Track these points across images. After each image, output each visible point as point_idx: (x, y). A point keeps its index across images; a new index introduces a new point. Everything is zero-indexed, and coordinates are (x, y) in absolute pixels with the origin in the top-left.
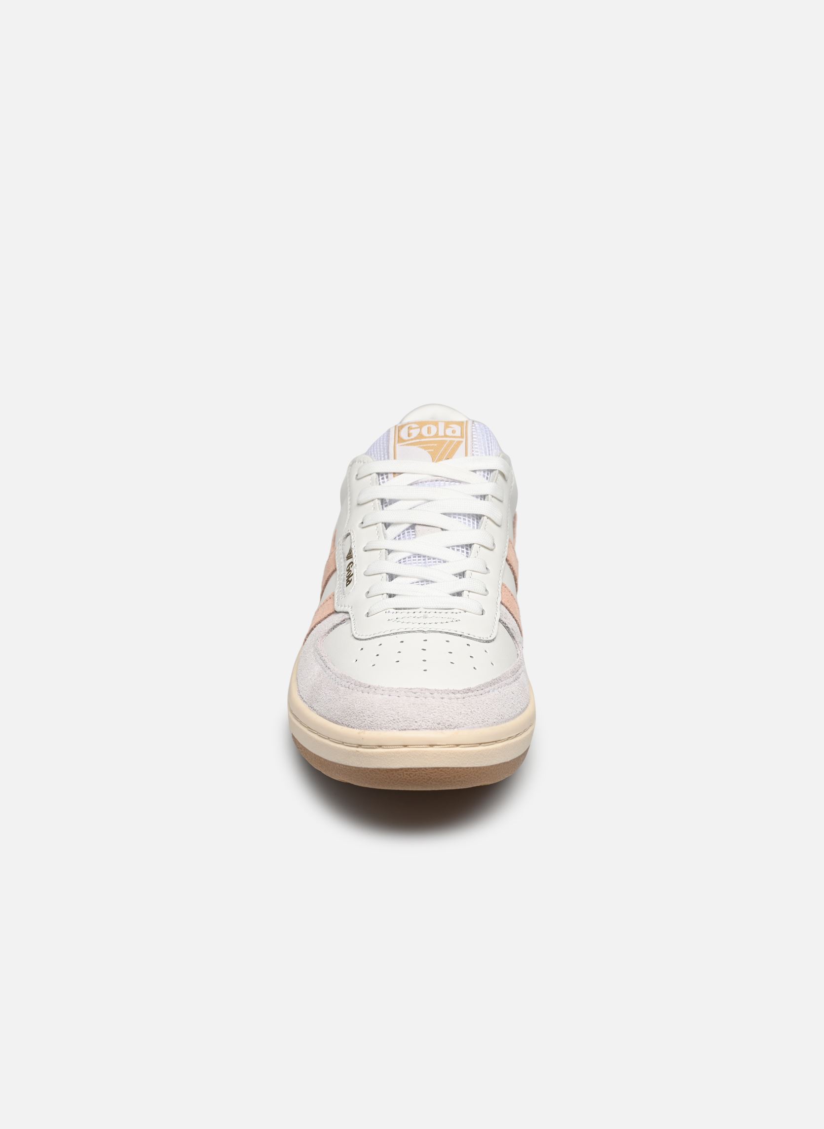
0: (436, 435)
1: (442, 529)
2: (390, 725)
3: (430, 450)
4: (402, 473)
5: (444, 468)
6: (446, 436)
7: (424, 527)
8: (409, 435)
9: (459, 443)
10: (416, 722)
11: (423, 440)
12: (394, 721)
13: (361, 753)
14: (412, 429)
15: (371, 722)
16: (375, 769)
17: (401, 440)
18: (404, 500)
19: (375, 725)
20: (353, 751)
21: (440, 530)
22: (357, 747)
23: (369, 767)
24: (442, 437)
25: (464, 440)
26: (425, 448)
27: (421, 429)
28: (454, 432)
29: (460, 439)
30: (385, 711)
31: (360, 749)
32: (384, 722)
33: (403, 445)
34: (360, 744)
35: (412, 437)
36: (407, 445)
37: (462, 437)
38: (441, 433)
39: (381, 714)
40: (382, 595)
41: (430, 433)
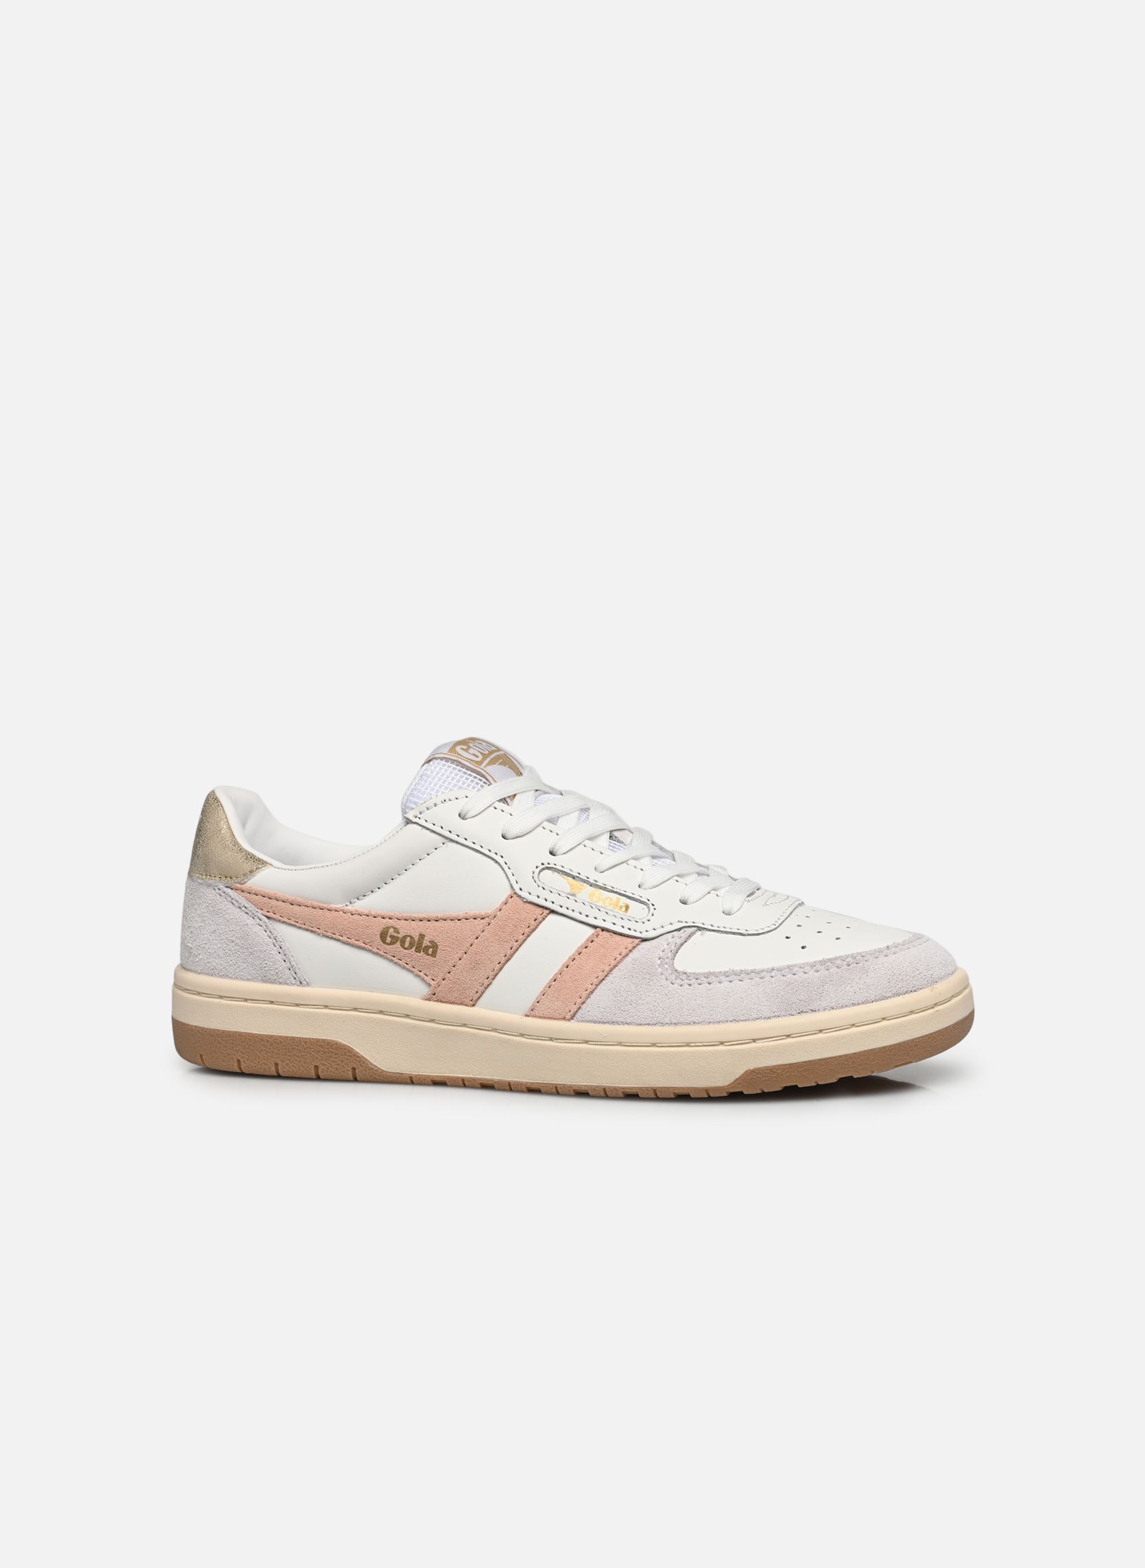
0: (490, 753)
2: (945, 971)
4: (515, 794)
12: (945, 966)
13: (942, 1012)
15: (931, 975)
16: (955, 1024)
20: (931, 1014)
22: (933, 1008)
32: (940, 971)
34: (936, 1002)
40: (709, 893)
41: (478, 757)
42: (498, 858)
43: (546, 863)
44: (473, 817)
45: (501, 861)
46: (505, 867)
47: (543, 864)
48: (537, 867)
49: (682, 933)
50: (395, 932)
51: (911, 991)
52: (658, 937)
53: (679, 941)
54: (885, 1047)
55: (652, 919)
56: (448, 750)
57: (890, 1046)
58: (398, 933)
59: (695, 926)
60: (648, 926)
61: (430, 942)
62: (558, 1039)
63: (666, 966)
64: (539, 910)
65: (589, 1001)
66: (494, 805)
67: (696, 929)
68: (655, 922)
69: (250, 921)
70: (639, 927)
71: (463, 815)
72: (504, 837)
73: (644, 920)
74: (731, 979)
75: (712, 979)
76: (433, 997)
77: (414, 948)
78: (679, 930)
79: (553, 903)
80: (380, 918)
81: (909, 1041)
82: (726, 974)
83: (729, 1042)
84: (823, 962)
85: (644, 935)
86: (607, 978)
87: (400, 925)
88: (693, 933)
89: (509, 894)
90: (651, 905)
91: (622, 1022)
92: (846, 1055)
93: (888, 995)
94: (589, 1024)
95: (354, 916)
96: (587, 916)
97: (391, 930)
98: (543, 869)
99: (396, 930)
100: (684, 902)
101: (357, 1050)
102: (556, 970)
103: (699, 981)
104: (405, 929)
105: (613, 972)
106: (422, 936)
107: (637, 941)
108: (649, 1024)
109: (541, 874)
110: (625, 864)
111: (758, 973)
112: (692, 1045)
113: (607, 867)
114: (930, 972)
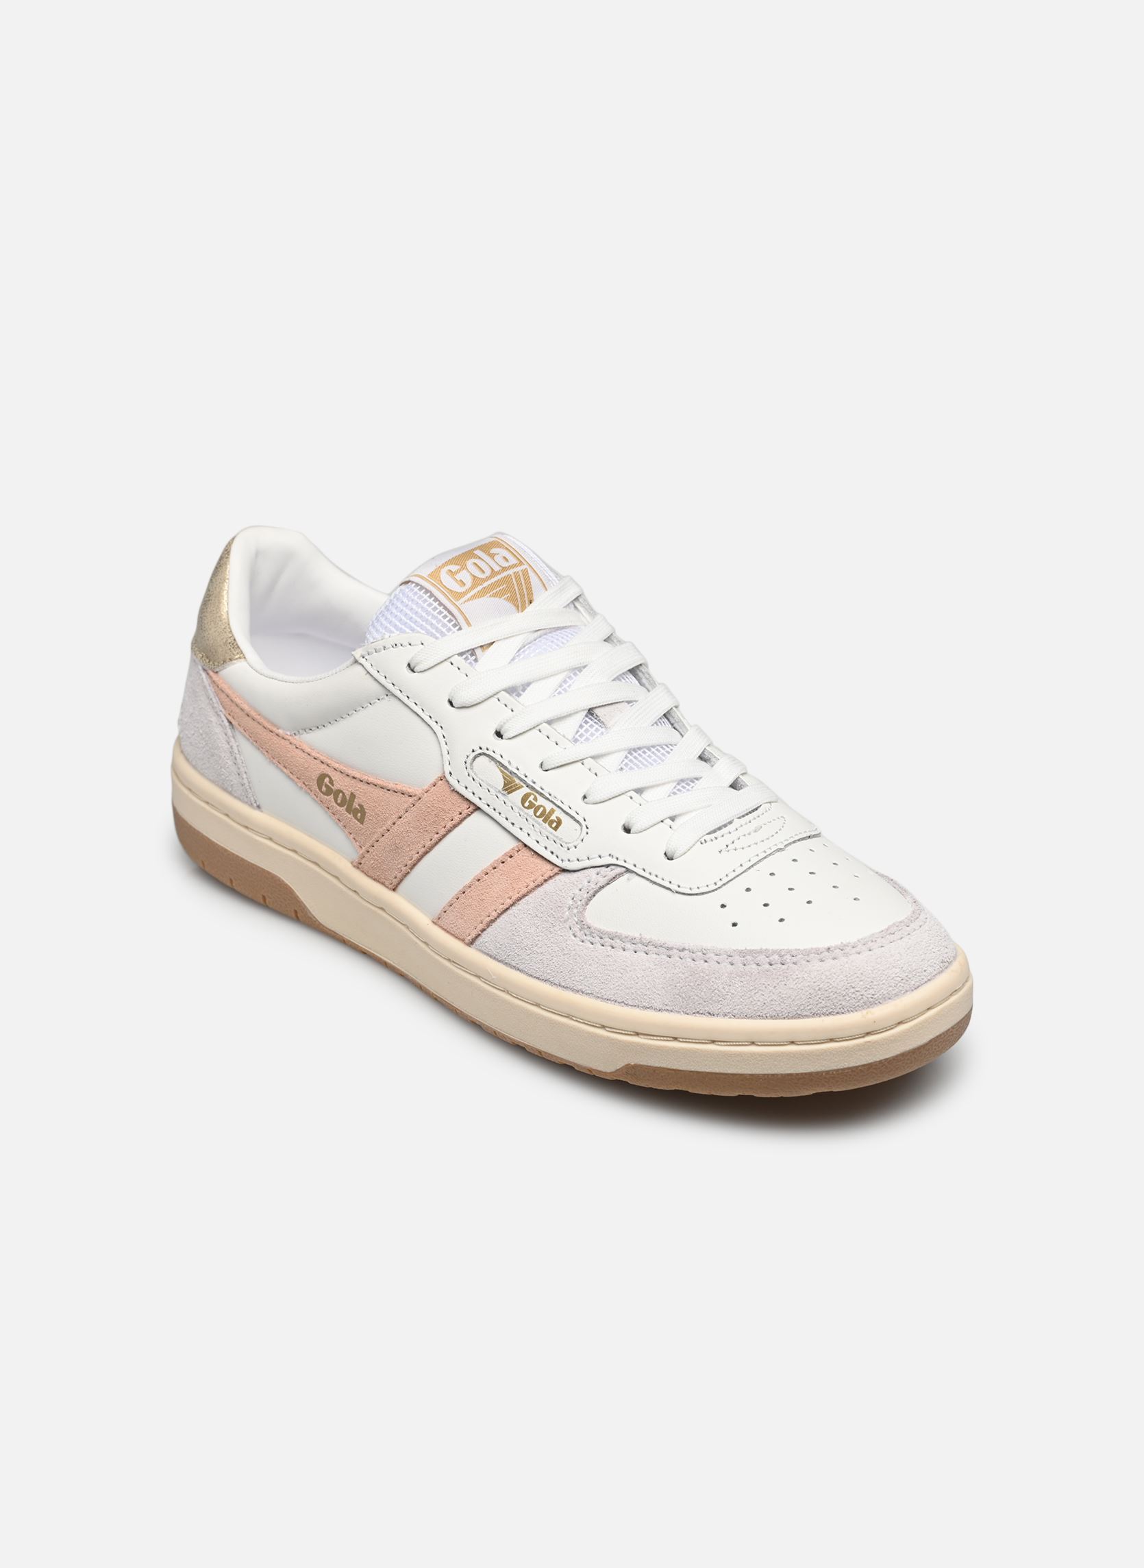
0: (494, 573)
1: (629, 702)
2: (901, 988)
3: (506, 596)
4: (494, 642)
5: (538, 615)
6: (503, 569)
7: (607, 708)
8: (460, 583)
9: (525, 573)
10: (925, 971)
11: (483, 585)
12: (904, 981)
13: (876, 1042)
14: (455, 573)
15: (873, 995)
16: (897, 1056)
17: (456, 595)
18: (537, 680)
19: (880, 997)
20: (858, 1045)
21: (626, 704)
22: (863, 1037)
23: (887, 1057)
24: (502, 572)
25: (527, 567)
27: (466, 571)
28: (504, 558)
29: (522, 567)
30: (885, 973)
31: (868, 1039)
32: (891, 989)
33: (466, 602)
34: (868, 1031)
36: (470, 599)
37: (520, 564)
39: (882, 979)
40: (662, 821)
41: (483, 572)
42: (436, 728)
43: (484, 748)
44: (421, 672)
45: (439, 732)
46: (442, 741)
47: (481, 748)
48: (473, 751)
49: (610, 873)
50: (330, 782)
51: (838, 1013)
52: (578, 871)
53: (602, 881)
54: (791, 1075)
55: (580, 845)
56: (429, 572)
57: (797, 1074)
58: (333, 785)
59: (624, 867)
60: (573, 854)
61: (359, 805)
62: (455, 963)
63: (575, 911)
64: (465, 805)
65: (489, 930)
66: (452, 660)
67: (624, 869)
68: (581, 852)
69: (214, 719)
70: (562, 853)
71: (412, 666)
72: (451, 703)
73: (570, 845)
74: (637, 949)
75: (617, 943)
76: (358, 866)
77: (345, 807)
78: (608, 866)
79: (480, 799)
80: (318, 762)
81: (823, 1072)
82: (633, 941)
83: (611, 1028)
84: (743, 953)
85: (566, 865)
86: (513, 908)
87: (336, 777)
88: (620, 875)
89: (440, 776)
90: (584, 827)
91: (514, 967)
92: (741, 1075)
93: (805, 1013)
94: (485, 956)
95: (297, 750)
96: (513, 824)
97: (327, 780)
98: (480, 754)
99: (331, 781)
100: (627, 830)
101: (298, 894)
102: (467, 882)
103: (602, 941)
104: (340, 783)
105: (520, 902)
106: (353, 796)
107: (556, 870)
108: (538, 978)
109: (477, 759)
110: (579, 764)
111: (669, 949)
112: (574, 1018)
113: (553, 766)
114: (872, 991)
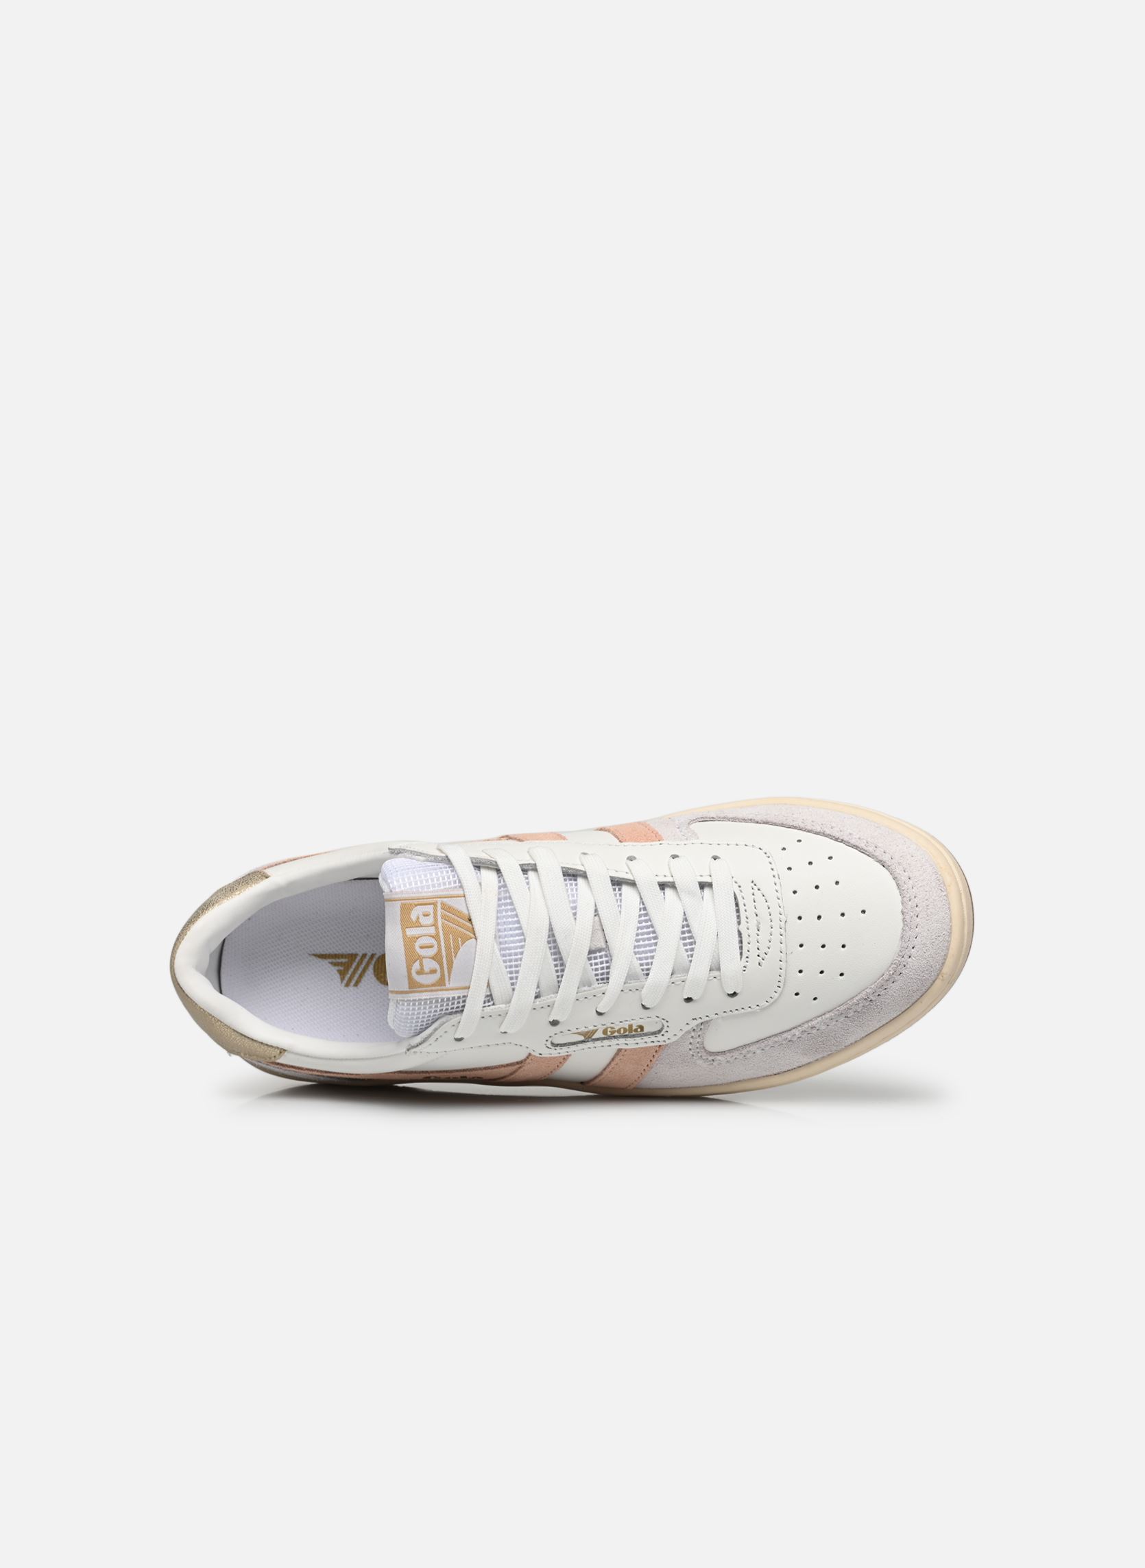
0: (436, 937)
5: (485, 924)
6: (435, 925)
8: (433, 971)
9: (444, 906)
11: (444, 953)
14: (422, 968)
17: (441, 982)
24: (437, 928)
25: (439, 900)
26: (457, 949)
27: (424, 957)
28: (426, 915)
29: (439, 906)
33: (449, 978)
35: (437, 967)
36: (449, 973)
37: (435, 904)
38: (432, 930)
41: (431, 945)
52: (679, 1039)
55: (668, 1029)
59: (709, 1019)
60: (668, 1035)
85: (668, 1042)
